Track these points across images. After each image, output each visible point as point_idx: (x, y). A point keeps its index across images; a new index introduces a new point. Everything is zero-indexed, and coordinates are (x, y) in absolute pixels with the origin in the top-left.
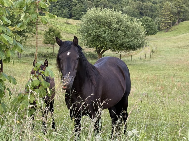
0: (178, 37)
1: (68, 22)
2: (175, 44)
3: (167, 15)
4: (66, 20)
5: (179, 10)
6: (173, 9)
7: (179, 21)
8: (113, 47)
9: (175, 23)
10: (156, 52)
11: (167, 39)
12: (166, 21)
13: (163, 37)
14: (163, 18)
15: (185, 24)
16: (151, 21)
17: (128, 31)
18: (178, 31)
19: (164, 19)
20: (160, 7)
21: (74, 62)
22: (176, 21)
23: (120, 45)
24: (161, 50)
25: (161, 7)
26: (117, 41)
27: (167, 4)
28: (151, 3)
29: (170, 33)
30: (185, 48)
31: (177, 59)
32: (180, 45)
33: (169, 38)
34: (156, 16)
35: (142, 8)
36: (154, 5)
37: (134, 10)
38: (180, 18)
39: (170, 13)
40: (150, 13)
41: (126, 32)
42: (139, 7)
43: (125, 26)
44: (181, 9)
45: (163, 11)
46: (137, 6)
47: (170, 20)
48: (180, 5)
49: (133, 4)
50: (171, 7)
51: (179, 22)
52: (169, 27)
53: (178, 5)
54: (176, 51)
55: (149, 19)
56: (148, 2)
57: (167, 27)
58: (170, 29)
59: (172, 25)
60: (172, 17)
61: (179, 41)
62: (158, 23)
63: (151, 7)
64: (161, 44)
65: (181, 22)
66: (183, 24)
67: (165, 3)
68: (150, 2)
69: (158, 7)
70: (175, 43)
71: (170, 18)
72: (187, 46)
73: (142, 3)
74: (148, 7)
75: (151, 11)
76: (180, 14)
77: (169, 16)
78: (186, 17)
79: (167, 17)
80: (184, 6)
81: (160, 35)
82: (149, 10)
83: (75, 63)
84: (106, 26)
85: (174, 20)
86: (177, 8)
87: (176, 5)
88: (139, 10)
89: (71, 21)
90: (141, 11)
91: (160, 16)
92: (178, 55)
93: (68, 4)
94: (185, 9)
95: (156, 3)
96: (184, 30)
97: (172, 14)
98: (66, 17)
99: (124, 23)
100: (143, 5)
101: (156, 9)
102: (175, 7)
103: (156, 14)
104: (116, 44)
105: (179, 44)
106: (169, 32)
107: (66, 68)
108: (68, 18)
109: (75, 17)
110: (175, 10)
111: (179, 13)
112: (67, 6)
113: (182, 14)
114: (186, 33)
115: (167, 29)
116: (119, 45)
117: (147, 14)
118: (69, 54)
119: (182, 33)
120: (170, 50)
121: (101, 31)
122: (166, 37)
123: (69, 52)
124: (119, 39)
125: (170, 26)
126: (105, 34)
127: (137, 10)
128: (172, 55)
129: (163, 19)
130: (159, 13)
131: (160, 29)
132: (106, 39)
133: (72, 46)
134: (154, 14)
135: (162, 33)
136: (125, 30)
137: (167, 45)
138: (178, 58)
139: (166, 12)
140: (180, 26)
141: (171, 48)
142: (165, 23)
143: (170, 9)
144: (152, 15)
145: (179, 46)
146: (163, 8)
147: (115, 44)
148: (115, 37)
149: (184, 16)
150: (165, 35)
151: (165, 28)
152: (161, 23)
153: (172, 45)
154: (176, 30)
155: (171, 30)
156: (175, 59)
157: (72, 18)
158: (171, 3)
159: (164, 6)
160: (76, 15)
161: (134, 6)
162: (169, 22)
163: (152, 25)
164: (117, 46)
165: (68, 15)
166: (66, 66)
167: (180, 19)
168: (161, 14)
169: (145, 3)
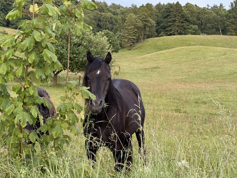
0: (143, 56)
1: (5, 31)
2: (141, 65)
3: (130, 29)
4: (2, 29)
5: (145, 24)
6: (137, 22)
7: (144, 37)
8: (73, 67)
9: (140, 40)
10: (119, 74)
11: (131, 59)
12: (129, 37)
13: (126, 56)
14: (125, 32)
15: (151, 41)
16: (112, 36)
17: (91, 47)
18: (144, 50)
19: (127, 34)
20: (122, 19)
21: (105, 82)
22: (141, 37)
23: (81, 64)
24: (125, 72)
25: (124, 20)
26: (78, 59)
27: (131, 16)
28: (111, 14)
29: (134, 51)
30: (153, 70)
31: (145, 83)
32: (147, 66)
33: (134, 58)
34: (118, 30)
35: (100, 19)
36: (114, 16)
37: (90, 20)
38: (145, 33)
39: (134, 27)
40: (110, 26)
41: (89, 48)
42: (96, 18)
43: (88, 40)
44: (147, 23)
45: (125, 24)
46: (94, 16)
47: (134, 36)
48: (146, 18)
49: (89, 14)
50: (135, 19)
51: (144, 39)
52: (132, 44)
53: (143, 18)
54: (143, 74)
55: (110, 33)
56: (108, 12)
57: (130, 44)
58: (134, 46)
59: (136, 41)
60: (136, 31)
61: (145, 62)
62: (120, 38)
63: (111, 18)
64: (124, 64)
65: (147, 38)
66: (149, 42)
67: (128, 14)
68: (109, 12)
69: (119, 19)
70: (141, 63)
71: (134, 33)
72: (156, 68)
73: (100, 13)
74: (107, 18)
75: (111, 23)
76: (145, 29)
77: (133, 30)
78: (153, 33)
79: (131, 31)
80: (151, 20)
81: (122, 53)
82: (109, 22)
83: (106, 84)
84: (64, 40)
85: (139, 36)
86: (142, 22)
87: (141, 18)
88: (96, 22)
89: (9, 31)
90: (98, 22)
91: (122, 30)
92: (146, 78)
93: (4, 9)
94: (151, 24)
95: (117, 14)
96: (150, 49)
97: (137, 28)
98: (1, 25)
99: (86, 36)
100: (101, 15)
101: (117, 22)
102: (139, 20)
103: (117, 27)
104: (77, 63)
105: (145, 65)
106: (132, 50)
107: (95, 89)
108: (4, 27)
109: (14, 26)
110: (140, 24)
111: (144, 27)
112: (4, 10)
113: (147, 29)
114: (153, 52)
115: (130, 46)
116: (79, 64)
117: (106, 27)
118: (99, 72)
119: (148, 52)
120: (136, 71)
121: (58, 45)
122: (130, 55)
123: (99, 71)
124: (80, 57)
125: (134, 43)
126: (64, 50)
127: (94, 21)
128: (139, 79)
129: (125, 34)
130: (121, 27)
131: (122, 47)
132: (64, 56)
133: (103, 63)
134: (115, 27)
135: (124, 51)
136: (88, 46)
137: (131, 65)
138: (147, 82)
139: (129, 26)
140: (146, 43)
141: (137, 70)
142: (128, 39)
143: (134, 22)
144: (112, 28)
145: (147, 68)
146: (126, 20)
147: (75, 63)
148: (76, 54)
149: (149, 31)
150: (128, 53)
151: (128, 44)
152: (124, 38)
153: (138, 66)
154: (141, 49)
155: (135, 48)
156: (143, 83)
157: (10, 26)
158: (135, 16)
159: (127, 18)
160: (16, 23)
161: (90, 16)
162: (133, 38)
163: (114, 41)
164: (77, 65)
165: (5, 22)
166: (95, 86)
167: (145, 35)
168: (123, 28)
169: (103, 13)
